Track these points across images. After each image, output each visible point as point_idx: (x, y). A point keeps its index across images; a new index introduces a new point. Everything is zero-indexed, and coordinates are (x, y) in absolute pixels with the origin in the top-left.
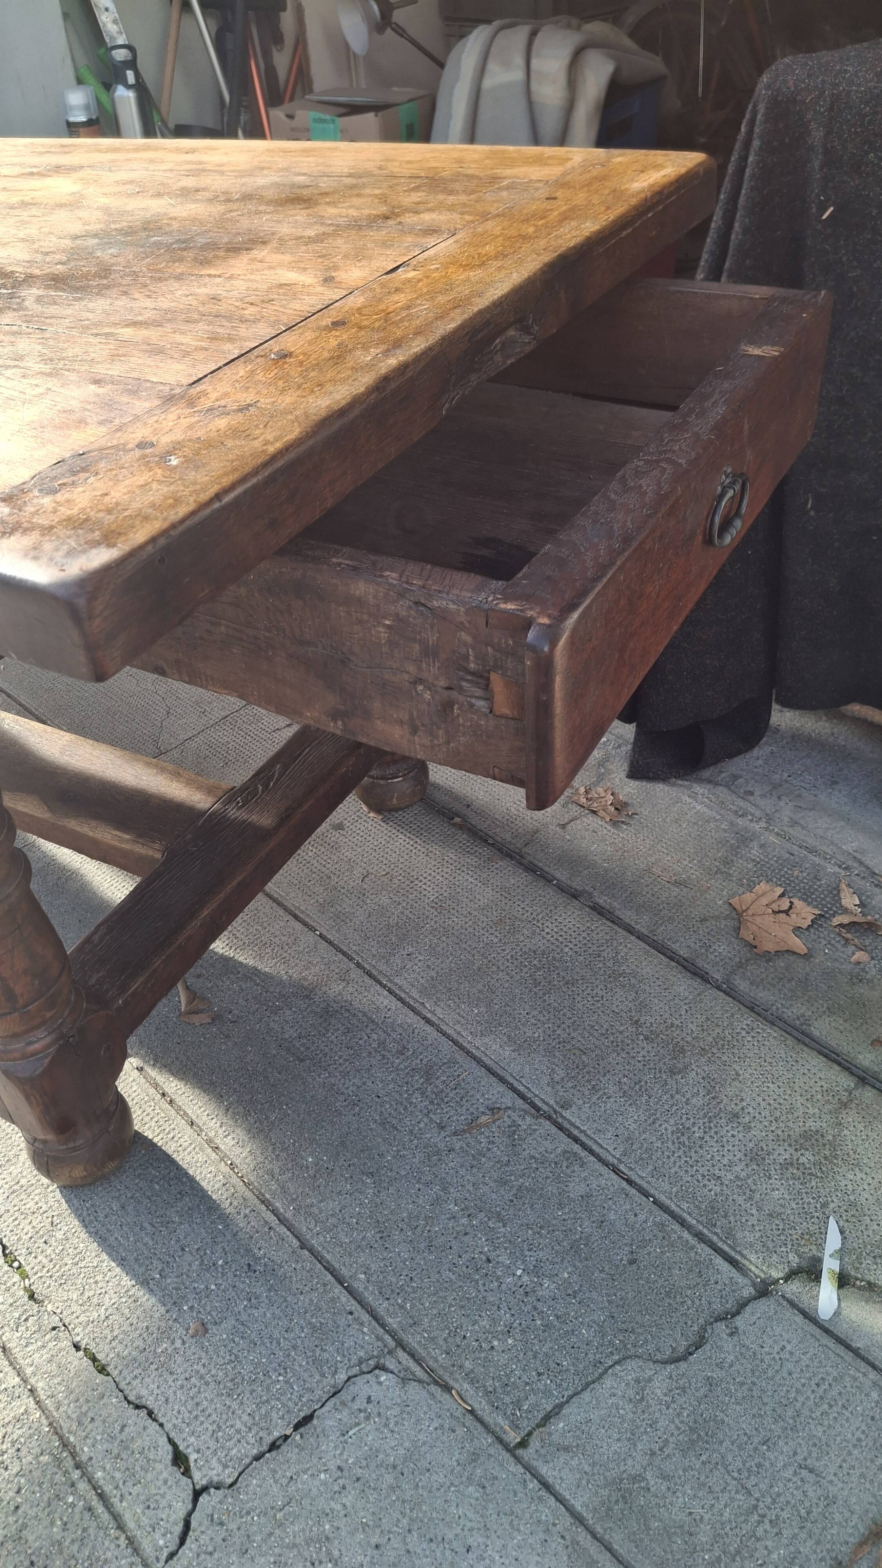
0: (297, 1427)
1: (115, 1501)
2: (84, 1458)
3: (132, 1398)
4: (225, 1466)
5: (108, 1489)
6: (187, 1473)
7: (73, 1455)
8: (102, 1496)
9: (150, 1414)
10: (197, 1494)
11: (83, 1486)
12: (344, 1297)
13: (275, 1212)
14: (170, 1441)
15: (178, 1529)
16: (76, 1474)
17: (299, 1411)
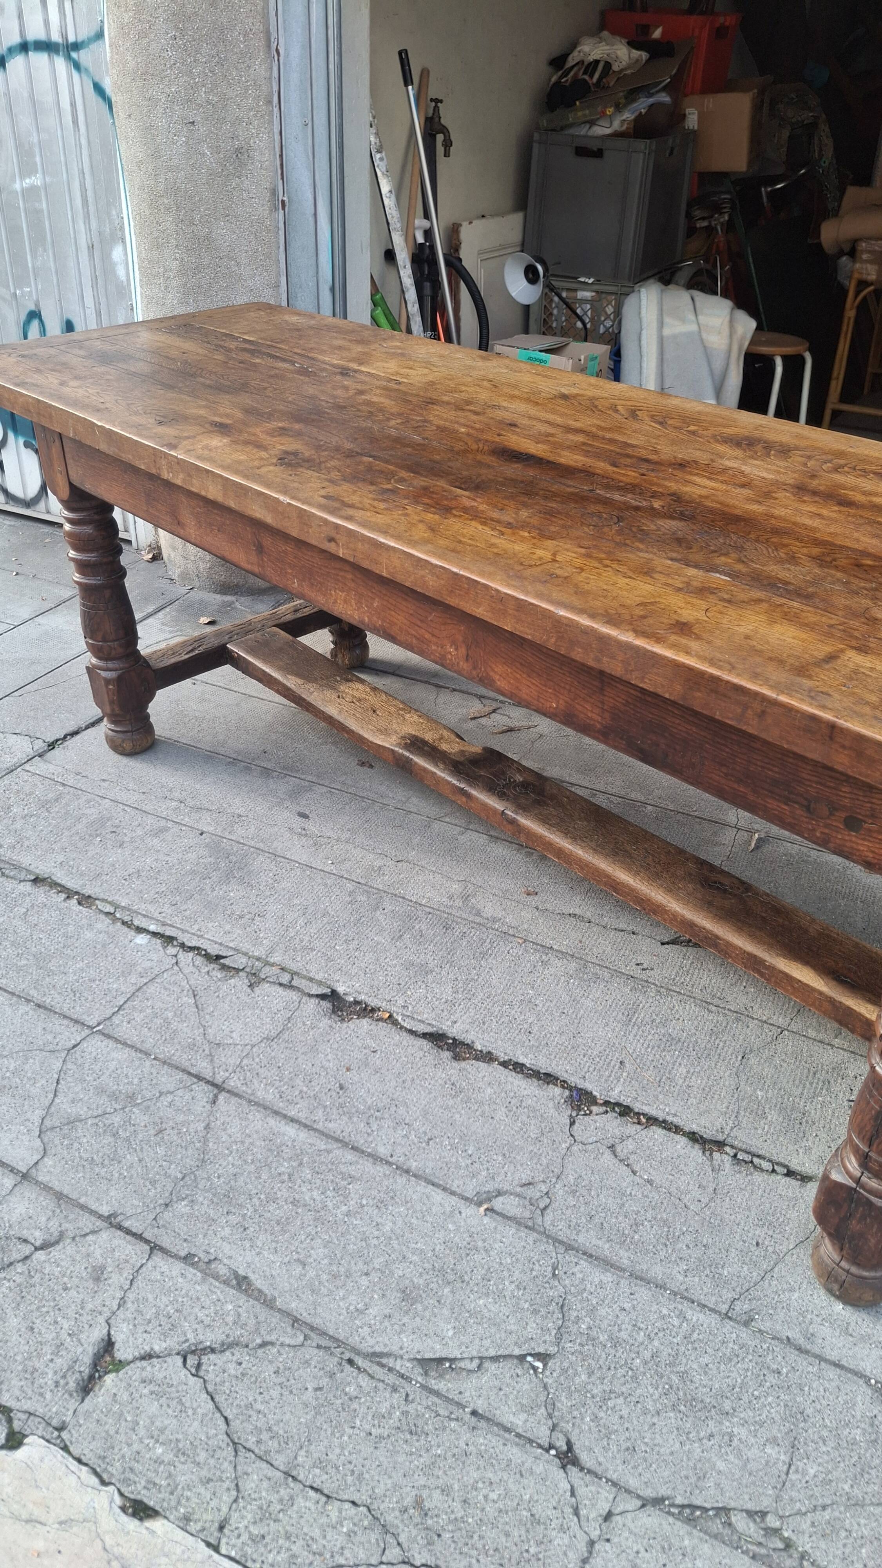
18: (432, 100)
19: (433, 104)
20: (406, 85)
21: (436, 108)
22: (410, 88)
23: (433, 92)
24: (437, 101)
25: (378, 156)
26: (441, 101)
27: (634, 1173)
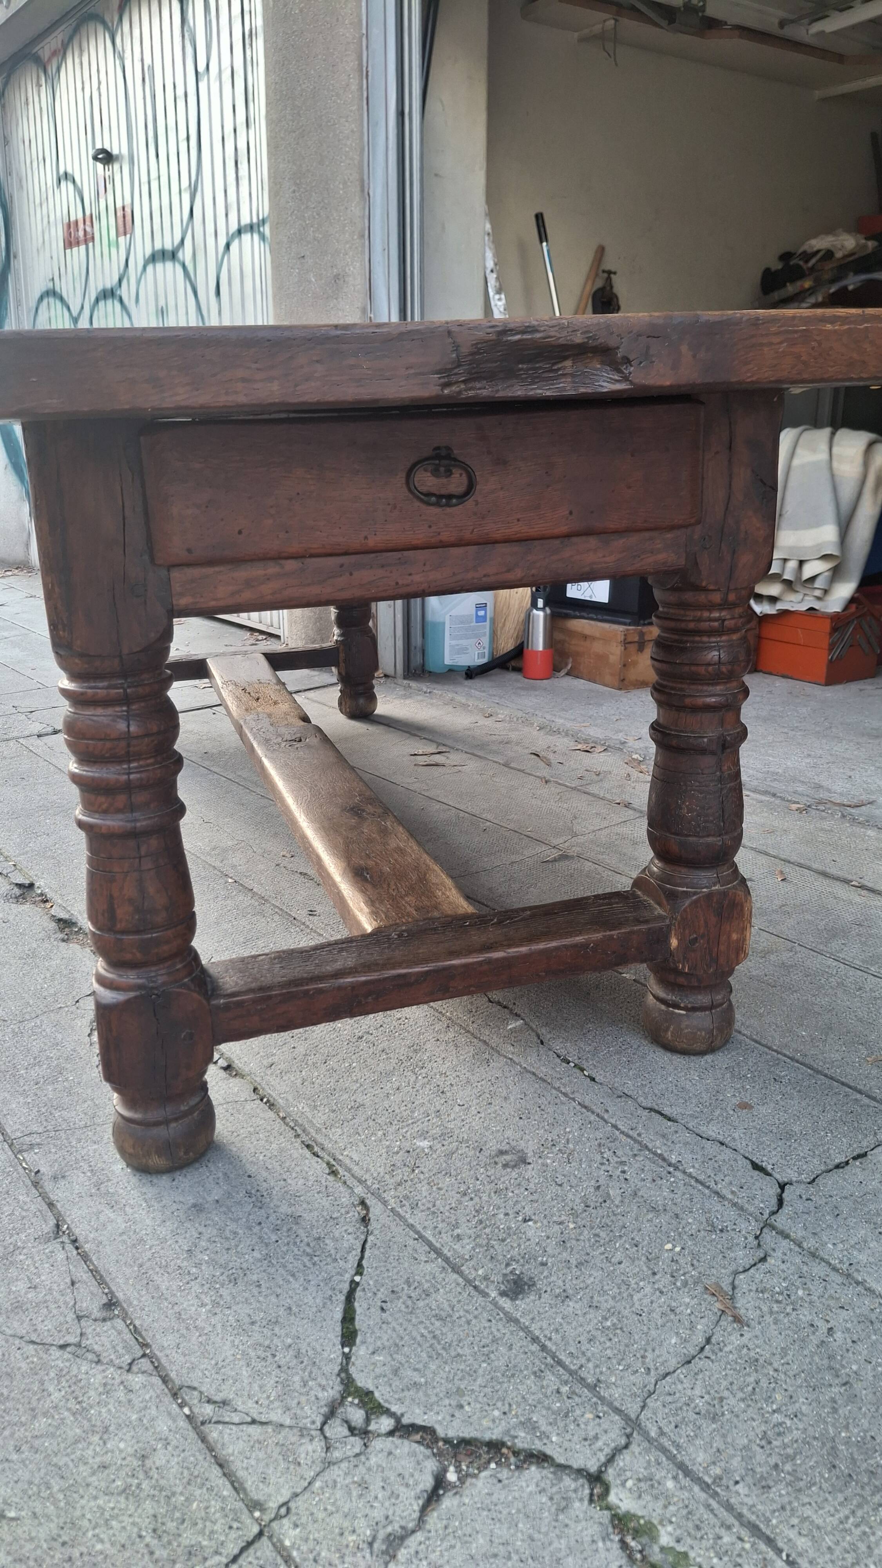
0: (854, 1158)
1: (712, 1184)
2: (673, 1161)
3: (704, 1135)
4: (800, 1174)
5: (702, 1177)
6: (768, 1174)
7: (664, 1159)
8: (697, 1181)
9: (722, 1144)
10: (782, 1187)
11: (679, 1174)
12: (866, 1101)
13: (785, 1055)
14: (746, 1158)
15: (774, 1201)
16: (671, 1169)
17: (853, 1151)
18: (604, 271)
19: (606, 275)
20: (541, 242)
21: (609, 280)
22: (544, 244)
23: (608, 265)
24: (610, 273)
25: (497, 297)
26: (615, 273)
27: (89, 1035)
